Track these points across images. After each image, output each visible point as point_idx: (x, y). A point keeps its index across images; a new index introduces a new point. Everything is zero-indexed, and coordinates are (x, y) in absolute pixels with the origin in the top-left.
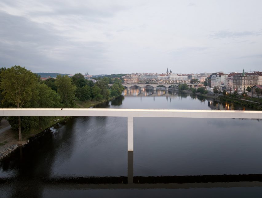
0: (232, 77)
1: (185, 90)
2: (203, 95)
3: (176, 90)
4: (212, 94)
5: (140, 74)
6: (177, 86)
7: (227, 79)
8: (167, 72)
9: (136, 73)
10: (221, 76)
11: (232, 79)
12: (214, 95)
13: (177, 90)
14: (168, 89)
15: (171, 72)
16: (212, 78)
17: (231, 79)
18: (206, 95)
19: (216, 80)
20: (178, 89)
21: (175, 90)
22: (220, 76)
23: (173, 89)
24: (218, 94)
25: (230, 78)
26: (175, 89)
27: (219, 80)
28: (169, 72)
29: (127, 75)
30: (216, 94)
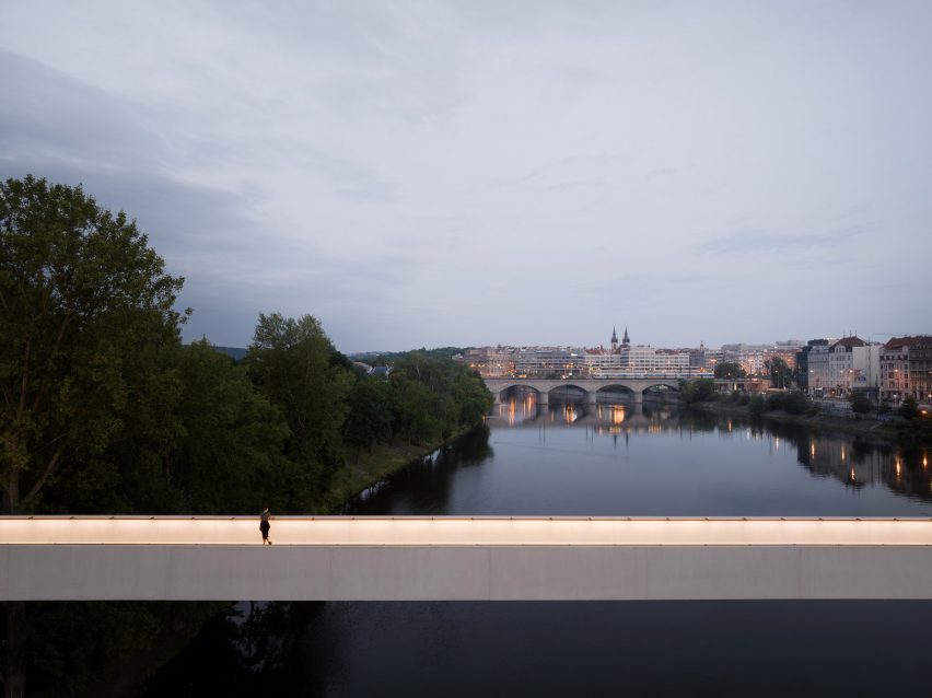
0: (905, 350)
1: (710, 400)
2: (802, 419)
3: (670, 404)
4: (842, 414)
5: (515, 351)
6: (674, 389)
7: (882, 358)
8: (614, 340)
9: (499, 346)
10: (854, 349)
11: (906, 358)
12: (858, 419)
13: (675, 401)
14: (640, 399)
15: (626, 340)
16: (810, 358)
17: (899, 358)
18: (815, 420)
19: (834, 363)
20: (679, 398)
21: (665, 403)
22: (849, 349)
23: (659, 399)
24: (874, 416)
25: (896, 354)
26: (667, 399)
27: (846, 362)
28: (620, 343)
29: (472, 352)
30: (863, 416)
